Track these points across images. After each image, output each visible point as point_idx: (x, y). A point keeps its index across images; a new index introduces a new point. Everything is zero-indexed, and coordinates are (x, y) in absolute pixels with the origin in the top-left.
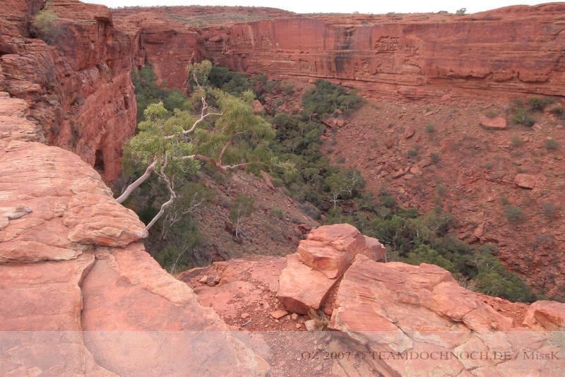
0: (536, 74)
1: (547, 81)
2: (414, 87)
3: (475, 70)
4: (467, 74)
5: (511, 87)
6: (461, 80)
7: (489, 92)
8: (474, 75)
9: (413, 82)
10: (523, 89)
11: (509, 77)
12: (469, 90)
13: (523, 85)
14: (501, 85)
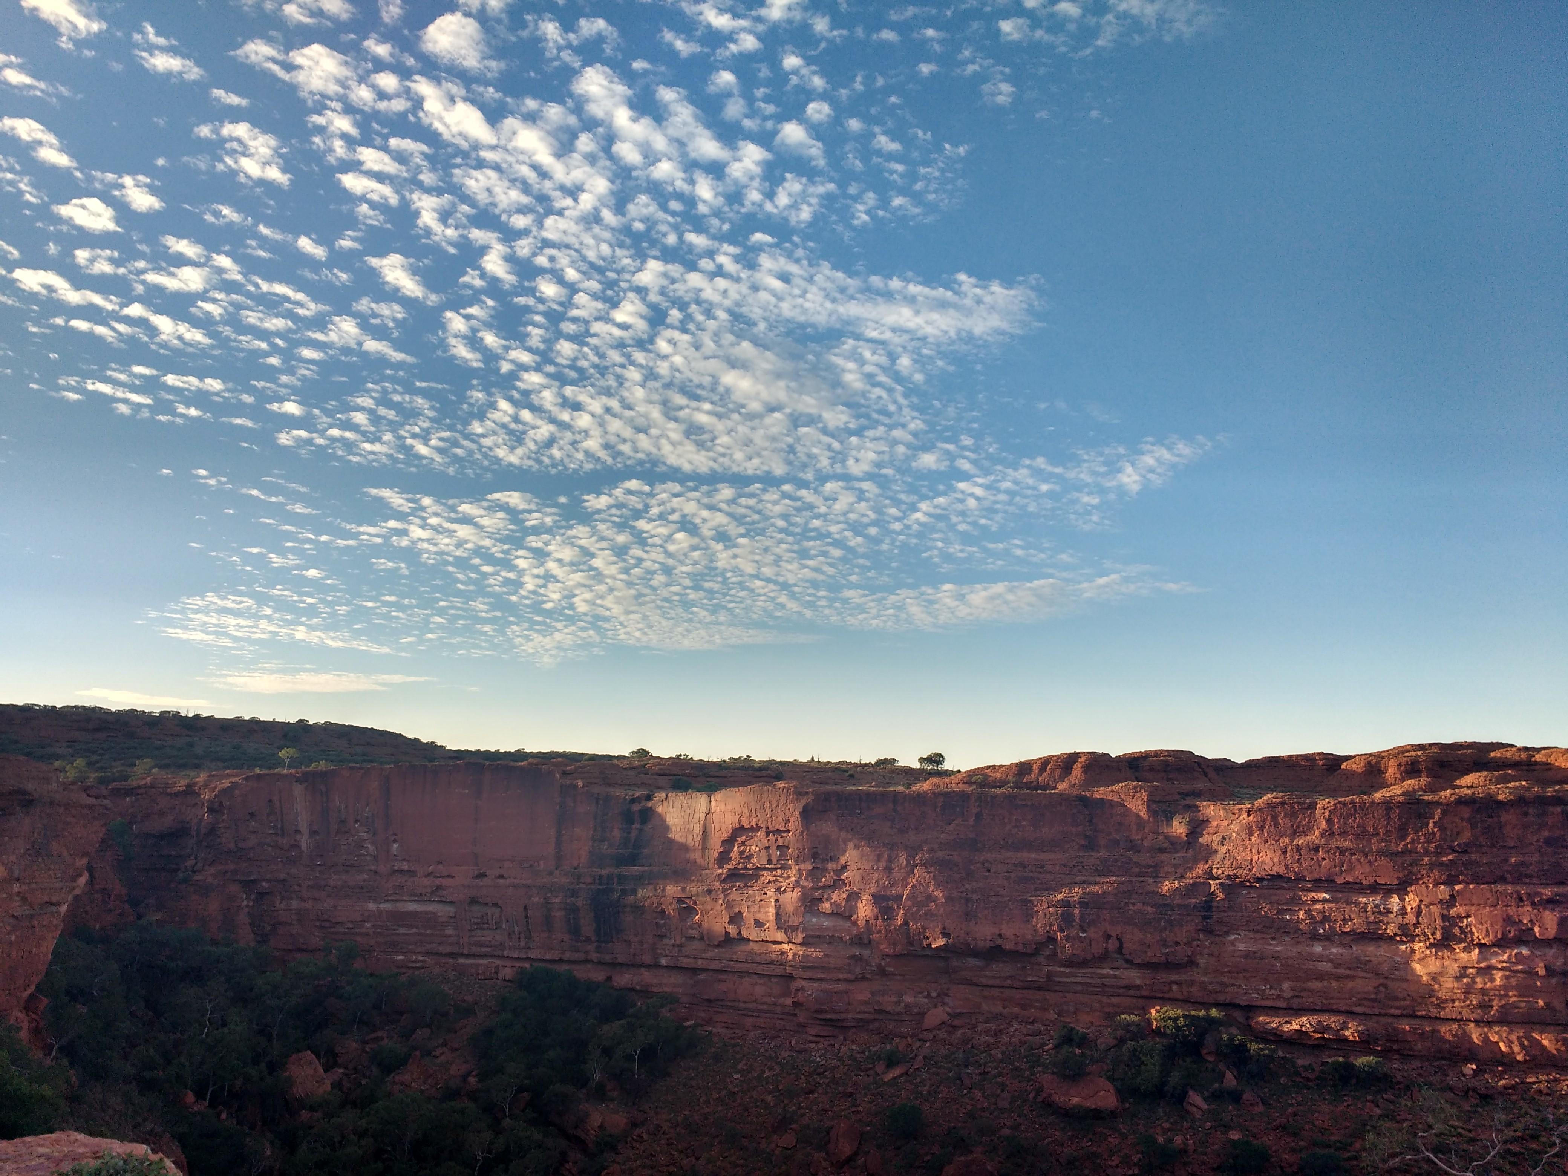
0: (1165, 944)
1: (1191, 963)
2: (841, 987)
3: (1008, 931)
4: (988, 944)
5: (1106, 981)
6: (972, 962)
7: (1052, 997)
8: (1009, 946)
9: (839, 969)
10: (1138, 987)
11: (1097, 949)
12: (996, 992)
13: (1134, 976)
14: (1081, 975)
